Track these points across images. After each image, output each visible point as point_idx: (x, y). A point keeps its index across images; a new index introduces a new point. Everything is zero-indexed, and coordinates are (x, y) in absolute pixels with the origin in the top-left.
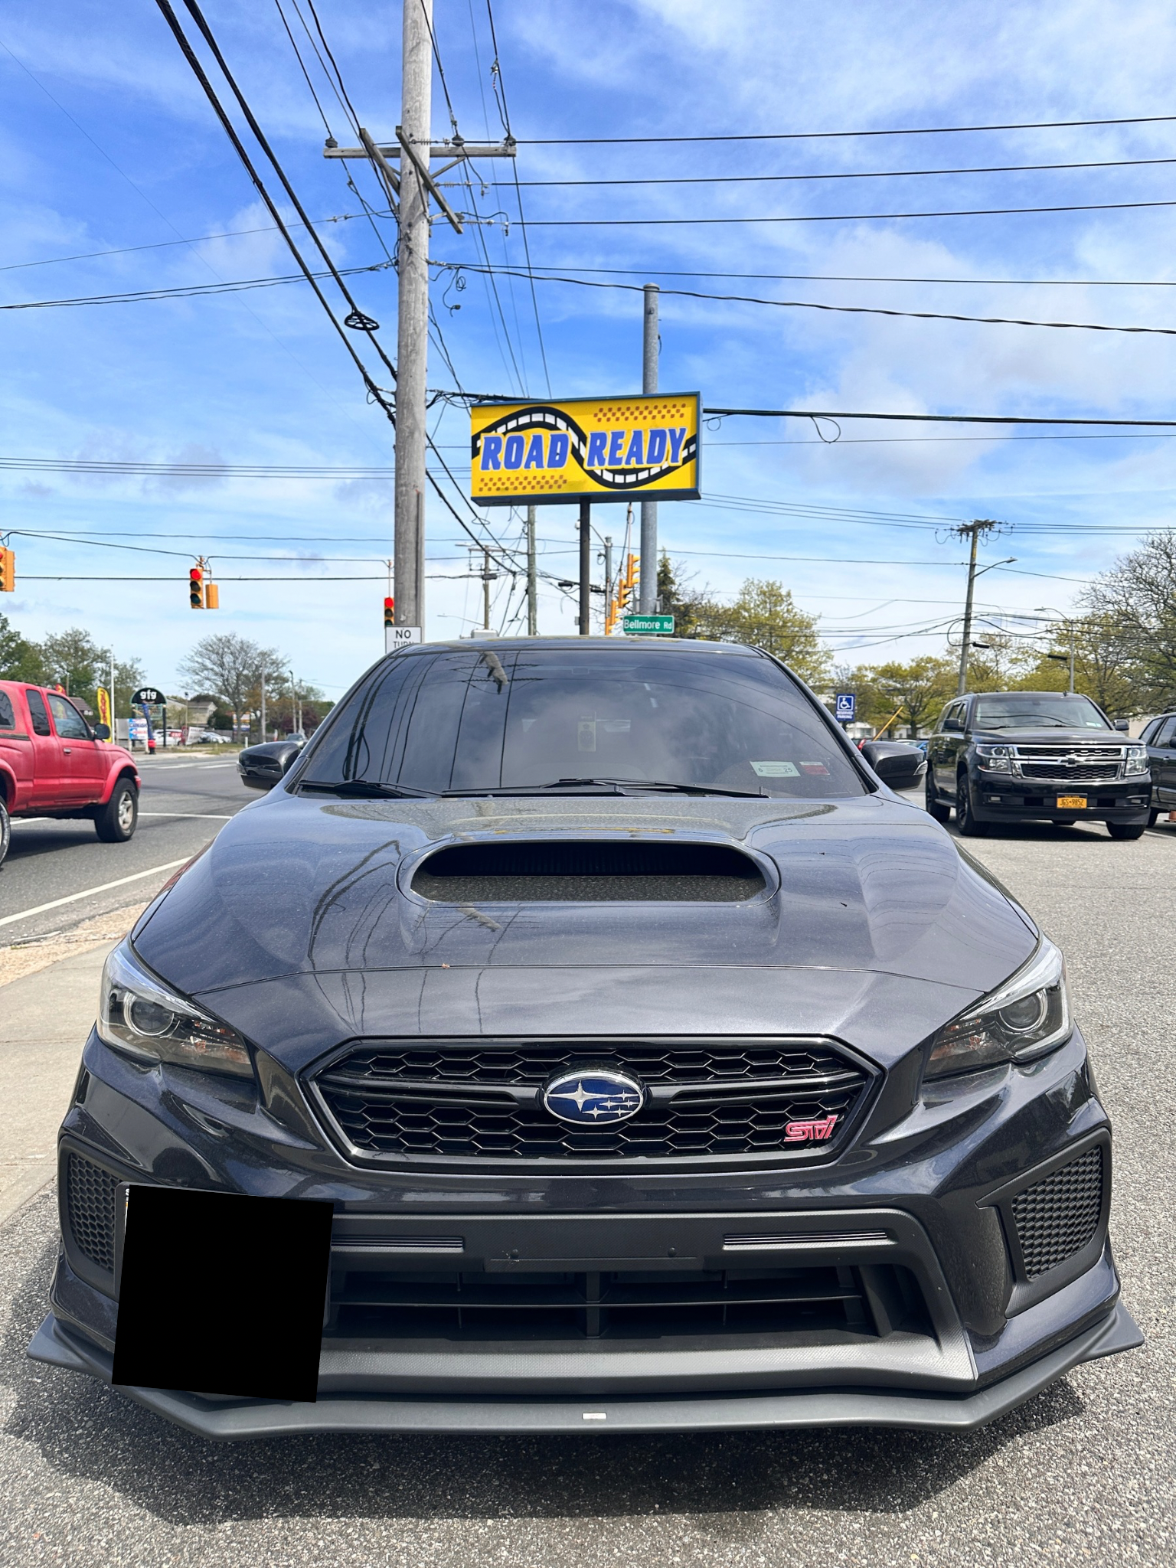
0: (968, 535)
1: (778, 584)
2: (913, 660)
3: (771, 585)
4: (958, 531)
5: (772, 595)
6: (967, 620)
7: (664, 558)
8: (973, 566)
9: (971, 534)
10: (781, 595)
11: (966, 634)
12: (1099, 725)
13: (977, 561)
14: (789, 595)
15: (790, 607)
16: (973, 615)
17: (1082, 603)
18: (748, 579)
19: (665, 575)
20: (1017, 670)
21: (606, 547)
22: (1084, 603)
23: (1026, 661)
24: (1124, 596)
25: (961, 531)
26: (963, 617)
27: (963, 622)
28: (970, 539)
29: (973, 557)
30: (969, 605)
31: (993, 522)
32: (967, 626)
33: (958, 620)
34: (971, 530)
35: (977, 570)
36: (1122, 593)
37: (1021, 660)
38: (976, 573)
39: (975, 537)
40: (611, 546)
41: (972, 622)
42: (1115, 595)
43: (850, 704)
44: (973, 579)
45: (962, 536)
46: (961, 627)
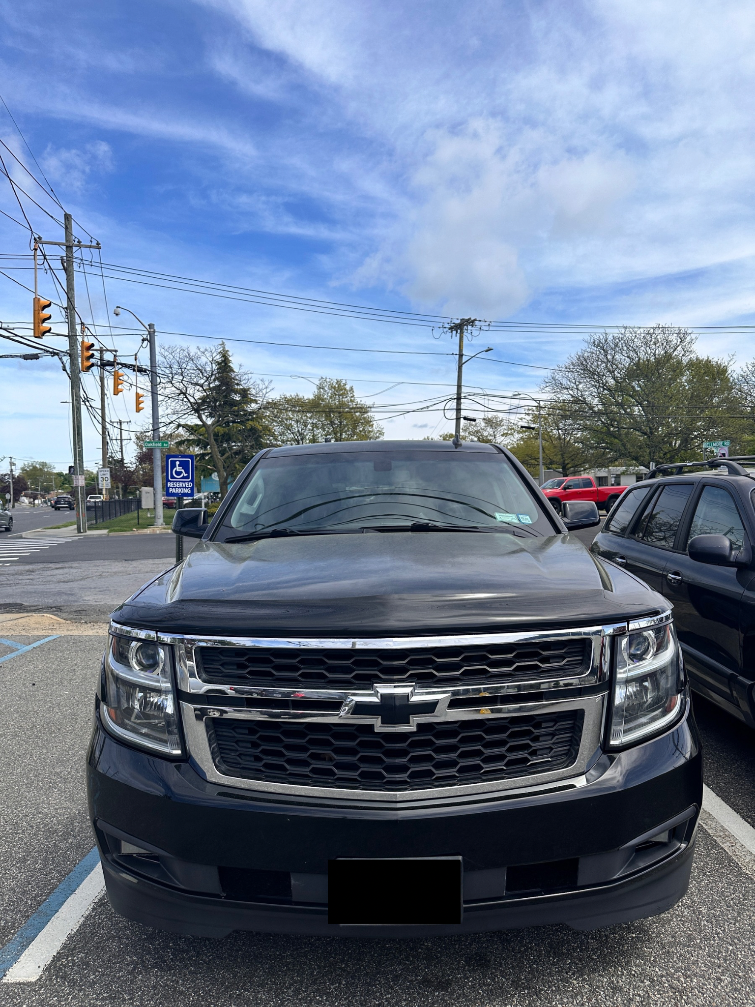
0: (457, 332)
1: (344, 382)
2: (441, 436)
3: (338, 382)
4: (450, 329)
5: (339, 389)
6: (459, 399)
7: (224, 350)
8: (461, 356)
9: (459, 331)
10: (345, 389)
11: (458, 410)
12: (526, 520)
13: (464, 352)
14: (352, 389)
15: (352, 398)
16: (463, 395)
17: (546, 389)
18: (322, 378)
19: (226, 364)
20: (508, 441)
21: (150, 333)
22: (547, 389)
23: (512, 435)
24: (575, 384)
25: (451, 328)
26: (455, 397)
27: (456, 400)
28: (458, 335)
29: (461, 350)
30: (459, 387)
31: (475, 320)
32: (459, 404)
33: (451, 399)
34: (459, 327)
35: (464, 359)
36: (574, 381)
37: (510, 434)
38: (463, 362)
39: (462, 333)
40: (154, 332)
41: (462, 401)
42: (569, 383)
43: (187, 472)
44: (462, 366)
45: (452, 332)
46: (453, 404)
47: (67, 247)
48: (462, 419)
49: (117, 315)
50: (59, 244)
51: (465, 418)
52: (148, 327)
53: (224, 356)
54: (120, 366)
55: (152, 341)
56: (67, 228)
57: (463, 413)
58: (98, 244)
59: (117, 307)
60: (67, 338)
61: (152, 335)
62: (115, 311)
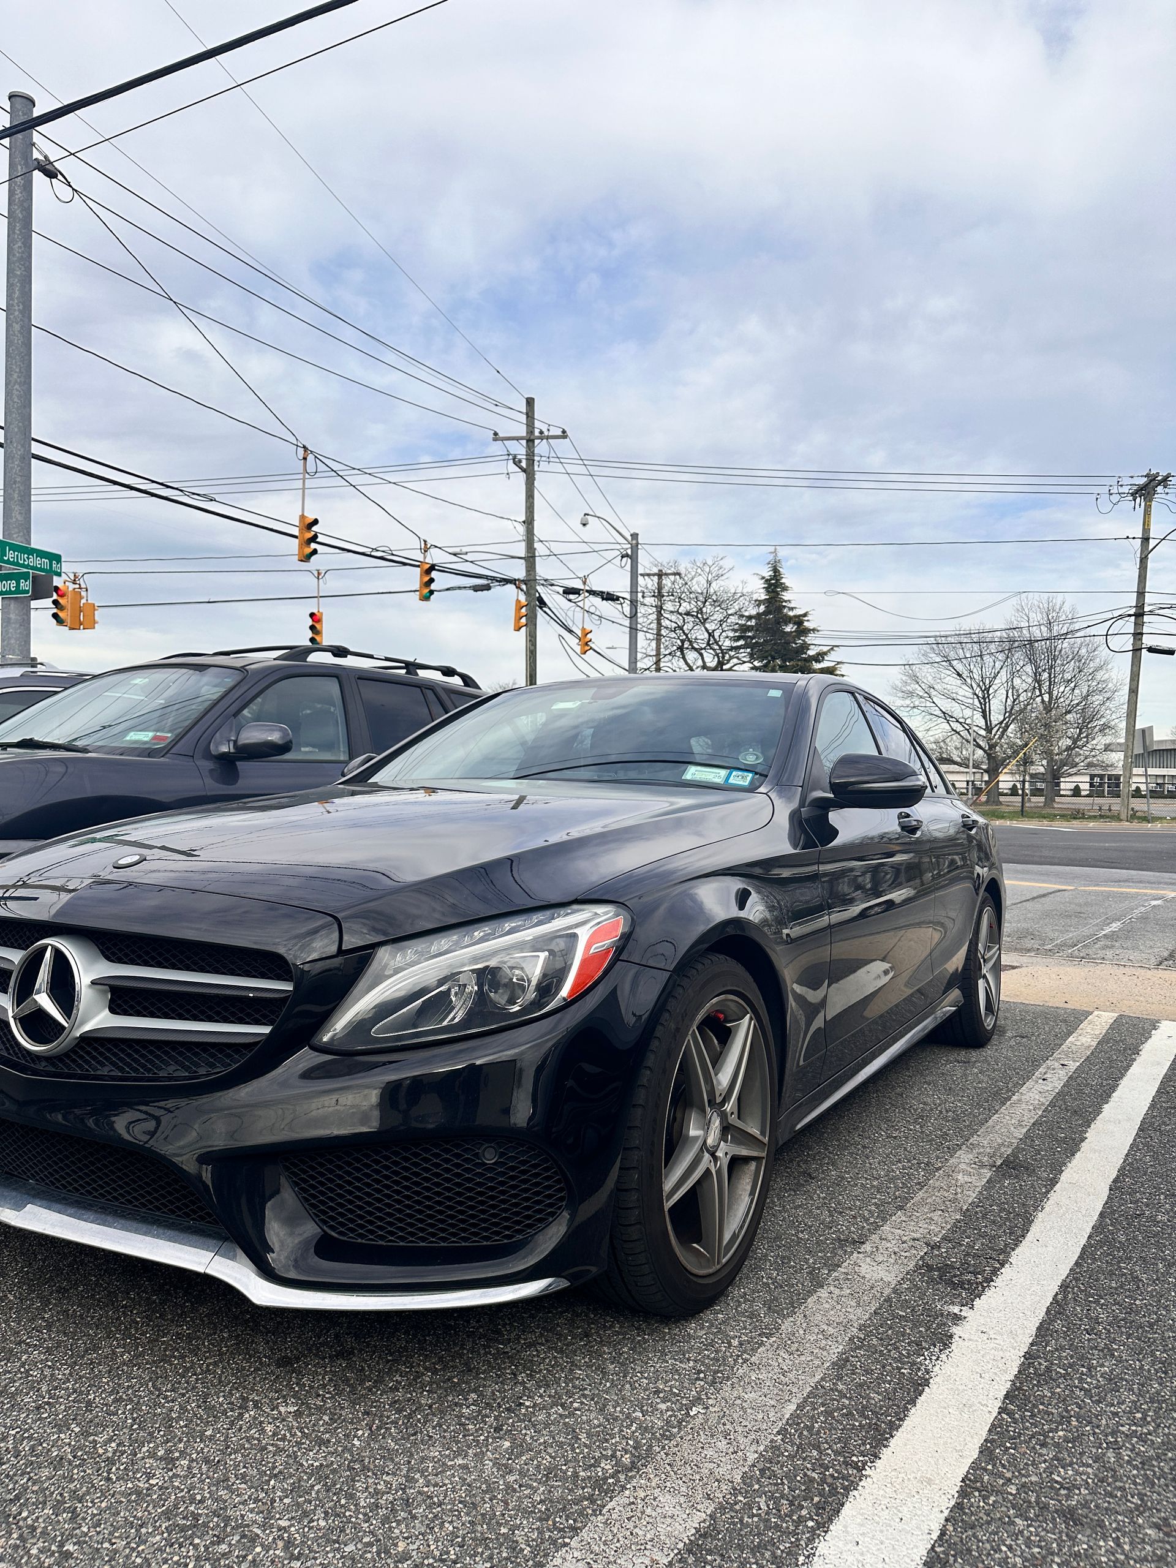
6: (1139, 615)
7: (775, 560)
8: (1146, 540)
9: (1145, 497)
11: (1138, 635)
13: (1153, 533)
16: (1147, 609)
21: (631, 546)
26: (1133, 612)
27: (1132, 618)
28: (1143, 504)
29: (1146, 529)
30: (1141, 594)
32: (1139, 624)
33: (1123, 616)
34: (1147, 491)
38: (1150, 548)
39: (1149, 500)
40: (639, 544)
41: (1146, 618)
44: (1146, 557)
45: (1135, 500)
46: (1129, 625)
47: (528, 441)
48: (1144, 651)
49: (584, 525)
50: (517, 439)
51: (1151, 650)
52: (630, 538)
53: (776, 570)
54: (587, 594)
55: (634, 556)
56: (530, 415)
57: (1147, 641)
58: (564, 432)
59: (585, 515)
60: (523, 561)
61: (634, 549)
62: (582, 519)
